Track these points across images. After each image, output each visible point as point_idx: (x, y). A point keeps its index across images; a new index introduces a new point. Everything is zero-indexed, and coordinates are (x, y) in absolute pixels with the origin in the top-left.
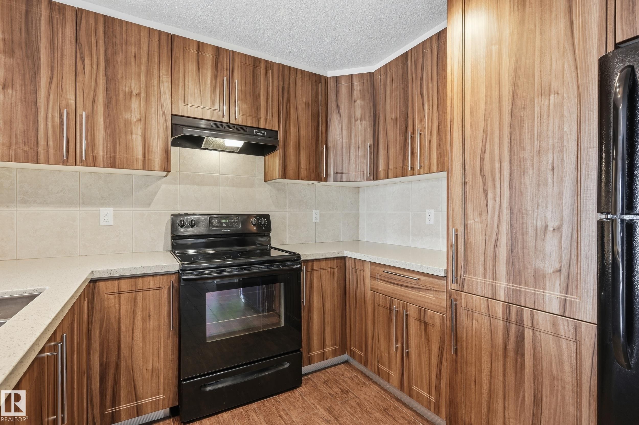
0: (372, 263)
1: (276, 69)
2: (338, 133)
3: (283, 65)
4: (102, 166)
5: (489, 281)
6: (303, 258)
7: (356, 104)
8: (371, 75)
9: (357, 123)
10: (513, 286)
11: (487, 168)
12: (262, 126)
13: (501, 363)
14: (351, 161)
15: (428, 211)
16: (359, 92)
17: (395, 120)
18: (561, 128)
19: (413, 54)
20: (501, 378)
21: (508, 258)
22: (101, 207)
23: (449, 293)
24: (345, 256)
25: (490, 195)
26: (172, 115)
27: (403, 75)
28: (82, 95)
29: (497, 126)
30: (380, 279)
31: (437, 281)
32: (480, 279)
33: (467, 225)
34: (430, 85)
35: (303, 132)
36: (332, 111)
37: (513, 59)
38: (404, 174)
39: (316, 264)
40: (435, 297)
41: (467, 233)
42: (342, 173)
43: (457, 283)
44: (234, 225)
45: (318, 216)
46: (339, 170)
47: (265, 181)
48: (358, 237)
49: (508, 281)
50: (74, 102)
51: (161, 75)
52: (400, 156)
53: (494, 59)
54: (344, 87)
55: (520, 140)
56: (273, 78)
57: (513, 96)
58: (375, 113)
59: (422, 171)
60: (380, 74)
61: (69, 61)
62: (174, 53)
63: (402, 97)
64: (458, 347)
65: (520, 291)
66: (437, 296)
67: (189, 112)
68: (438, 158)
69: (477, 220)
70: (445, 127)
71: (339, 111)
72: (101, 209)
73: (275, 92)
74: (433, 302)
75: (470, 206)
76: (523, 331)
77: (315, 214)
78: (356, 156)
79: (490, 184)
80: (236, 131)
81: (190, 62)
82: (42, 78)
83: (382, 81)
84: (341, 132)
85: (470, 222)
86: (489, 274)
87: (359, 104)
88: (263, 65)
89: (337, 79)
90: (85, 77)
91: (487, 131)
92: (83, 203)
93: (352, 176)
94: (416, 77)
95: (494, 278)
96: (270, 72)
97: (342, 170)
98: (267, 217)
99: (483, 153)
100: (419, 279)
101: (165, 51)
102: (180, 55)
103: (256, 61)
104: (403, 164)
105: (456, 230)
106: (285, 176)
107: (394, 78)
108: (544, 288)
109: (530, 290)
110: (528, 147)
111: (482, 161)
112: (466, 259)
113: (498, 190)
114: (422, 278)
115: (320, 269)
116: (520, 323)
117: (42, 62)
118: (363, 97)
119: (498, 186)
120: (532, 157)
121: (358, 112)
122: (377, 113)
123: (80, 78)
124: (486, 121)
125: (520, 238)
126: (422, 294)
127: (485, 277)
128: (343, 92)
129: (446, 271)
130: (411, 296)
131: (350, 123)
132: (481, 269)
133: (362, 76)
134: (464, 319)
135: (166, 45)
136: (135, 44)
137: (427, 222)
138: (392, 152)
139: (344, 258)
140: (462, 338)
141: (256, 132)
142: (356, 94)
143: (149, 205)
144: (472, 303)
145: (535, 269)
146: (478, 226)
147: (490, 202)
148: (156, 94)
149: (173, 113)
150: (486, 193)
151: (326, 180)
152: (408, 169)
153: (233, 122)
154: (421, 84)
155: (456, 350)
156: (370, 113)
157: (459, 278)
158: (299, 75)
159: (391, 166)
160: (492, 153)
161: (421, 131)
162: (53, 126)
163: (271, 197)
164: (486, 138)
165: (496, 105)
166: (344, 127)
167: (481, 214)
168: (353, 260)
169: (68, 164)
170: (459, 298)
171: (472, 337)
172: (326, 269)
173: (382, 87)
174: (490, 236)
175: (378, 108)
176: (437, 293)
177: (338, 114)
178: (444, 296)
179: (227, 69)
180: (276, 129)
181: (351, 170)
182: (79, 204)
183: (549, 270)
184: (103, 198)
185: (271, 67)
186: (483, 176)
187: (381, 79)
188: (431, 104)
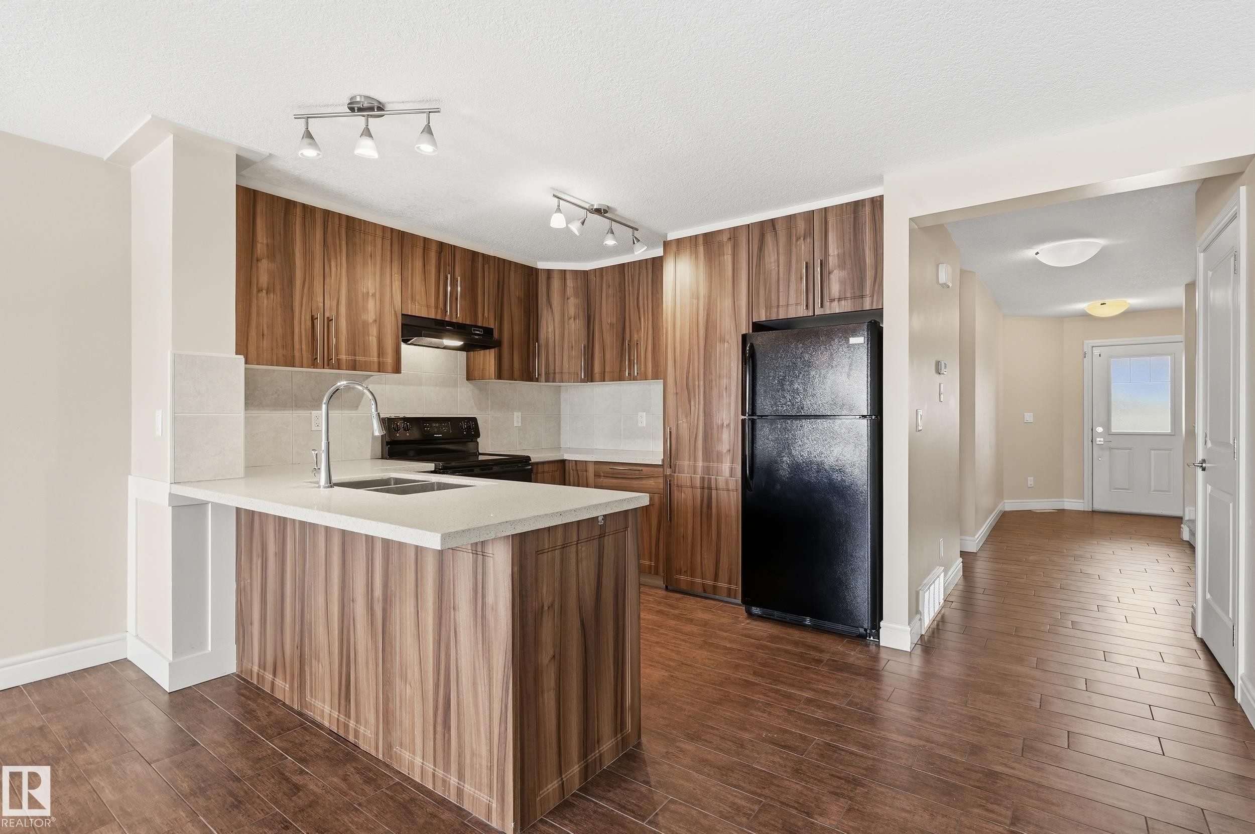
0: (596, 463)
1: (492, 262)
2: (550, 330)
3: (498, 258)
4: (345, 369)
5: (692, 463)
6: (533, 461)
7: (569, 301)
8: (585, 273)
9: (570, 321)
10: (706, 464)
11: (691, 384)
12: (480, 324)
13: (699, 518)
14: (564, 362)
15: (640, 414)
16: (572, 289)
17: (611, 325)
18: (730, 364)
19: (630, 268)
20: (699, 528)
21: (703, 446)
22: (312, 410)
23: (665, 477)
24: (565, 458)
25: (692, 403)
26: (402, 315)
27: (620, 284)
28: (329, 296)
29: (696, 356)
30: (604, 476)
31: (656, 469)
32: (686, 463)
33: (677, 424)
34: (646, 302)
35: (516, 329)
36: (544, 306)
37: (706, 313)
38: (621, 378)
39: (540, 467)
40: (655, 482)
41: (677, 430)
42: (554, 373)
43: (671, 468)
44: (445, 429)
45: (520, 420)
46: (551, 371)
47: (468, 379)
48: (559, 444)
49: (703, 461)
50: (323, 304)
51: (393, 274)
52: (617, 361)
53: (694, 308)
54: (556, 283)
55: (710, 368)
56: (489, 273)
57: (706, 337)
58: (589, 313)
59: (638, 377)
60: (595, 275)
61: (318, 264)
62: (404, 250)
63: (619, 304)
64: (672, 516)
65: (710, 466)
66: (656, 481)
67: (417, 312)
68: (652, 367)
69: (684, 420)
70: (658, 341)
71: (551, 306)
72: (313, 412)
73: (491, 288)
74: (652, 487)
75: (680, 410)
76: (711, 492)
77: (517, 418)
78: (569, 356)
79: (692, 395)
80: (456, 330)
81: (417, 260)
82: (297, 282)
83: (597, 282)
84: (553, 330)
85: (680, 422)
86: (692, 459)
87: (572, 301)
88: (480, 259)
89: (549, 272)
90: (331, 279)
91: (690, 356)
92: (296, 406)
93: (566, 376)
94: (633, 290)
95: (695, 460)
96: (486, 266)
97: (555, 370)
98: (474, 420)
99: (688, 373)
100: (642, 470)
101: (396, 248)
102: (409, 253)
103: (474, 254)
104: (620, 369)
105: (670, 429)
106: (500, 376)
107: (610, 284)
108: (722, 463)
109: (715, 465)
110: (714, 373)
111: (687, 378)
112: (677, 450)
113: (697, 399)
114: (644, 469)
115: (543, 472)
116: (710, 488)
117: (297, 265)
118: (576, 295)
119: (697, 397)
120: (716, 379)
121: (572, 311)
122: (592, 313)
123: (327, 281)
124: (690, 350)
125: (710, 431)
126: (644, 482)
127: (689, 461)
128: (555, 287)
129: (663, 460)
130: (634, 486)
131: (562, 321)
132: (687, 455)
133: (576, 272)
134: (676, 494)
135: (397, 243)
136: (371, 243)
137: (640, 425)
138: (608, 356)
139: (563, 462)
140: (674, 509)
141: (474, 330)
142: (570, 291)
143: (357, 407)
144: (681, 480)
145: (718, 451)
146: (685, 425)
147: (693, 408)
148: (389, 293)
149: (403, 313)
150: (690, 402)
151: (537, 380)
152: (626, 374)
153: (454, 321)
154: (638, 299)
155: (670, 518)
156: (584, 312)
157: (672, 464)
158: (513, 268)
159: (607, 369)
160: (693, 373)
161: (637, 341)
162: (305, 329)
163: (473, 397)
164: (690, 362)
165: (695, 341)
166: (557, 325)
167: (686, 417)
168: (574, 462)
169: (318, 367)
170: (672, 479)
171: (681, 505)
172: (548, 472)
173: (597, 289)
174: (693, 432)
175: (593, 309)
176: (656, 479)
177: (549, 309)
178: (661, 480)
179: (449, 265)
180: (492, 327)
181: (564, 371)
182: (292, 407)
183: (725, 451)
184: (314, 399)
185: (487, 260)
186: (688, 389)
187: (596, 280)
188: (646, 319)
